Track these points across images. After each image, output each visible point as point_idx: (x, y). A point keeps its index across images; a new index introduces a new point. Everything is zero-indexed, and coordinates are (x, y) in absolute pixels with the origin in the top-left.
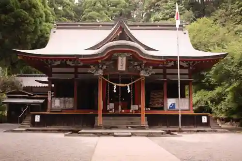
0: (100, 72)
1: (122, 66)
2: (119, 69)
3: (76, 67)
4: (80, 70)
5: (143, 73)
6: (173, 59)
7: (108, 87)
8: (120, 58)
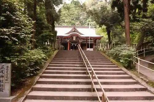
0: (69, 41)
1: (74, 39)
2: (74, 40)
3: (62, 39)
4: (62, 40)
5: (80, 41)
6: (88, 37)
7: (71, 45)
8: (74, 37)
